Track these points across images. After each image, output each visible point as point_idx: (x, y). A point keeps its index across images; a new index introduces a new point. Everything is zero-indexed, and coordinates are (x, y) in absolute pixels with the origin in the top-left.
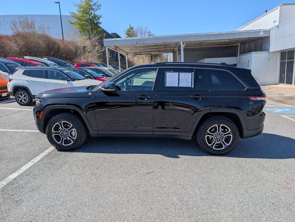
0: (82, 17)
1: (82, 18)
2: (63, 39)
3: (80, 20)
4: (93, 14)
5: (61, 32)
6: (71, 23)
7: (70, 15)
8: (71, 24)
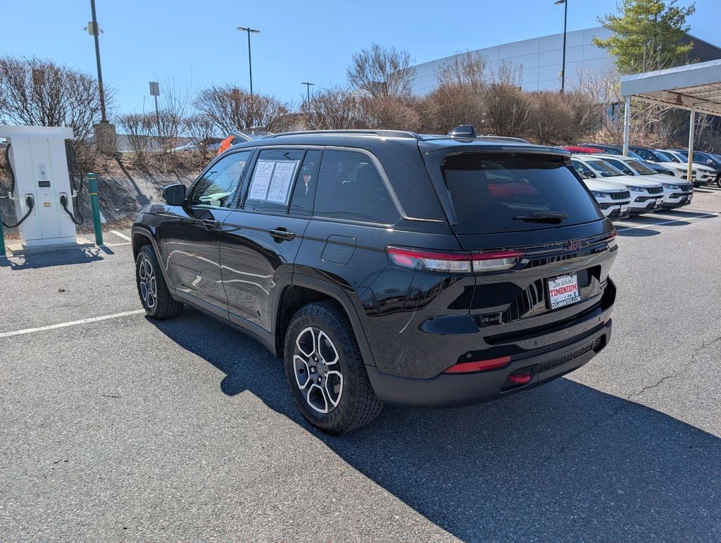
0: (632, 23)
1: (630, 27)
2: (562, 91)
3: (627, 32)
4: (666, 10)
5: (560, 73)
6: (600, 45)
7: (600, 25)
8: (601, 49)
